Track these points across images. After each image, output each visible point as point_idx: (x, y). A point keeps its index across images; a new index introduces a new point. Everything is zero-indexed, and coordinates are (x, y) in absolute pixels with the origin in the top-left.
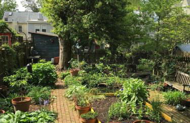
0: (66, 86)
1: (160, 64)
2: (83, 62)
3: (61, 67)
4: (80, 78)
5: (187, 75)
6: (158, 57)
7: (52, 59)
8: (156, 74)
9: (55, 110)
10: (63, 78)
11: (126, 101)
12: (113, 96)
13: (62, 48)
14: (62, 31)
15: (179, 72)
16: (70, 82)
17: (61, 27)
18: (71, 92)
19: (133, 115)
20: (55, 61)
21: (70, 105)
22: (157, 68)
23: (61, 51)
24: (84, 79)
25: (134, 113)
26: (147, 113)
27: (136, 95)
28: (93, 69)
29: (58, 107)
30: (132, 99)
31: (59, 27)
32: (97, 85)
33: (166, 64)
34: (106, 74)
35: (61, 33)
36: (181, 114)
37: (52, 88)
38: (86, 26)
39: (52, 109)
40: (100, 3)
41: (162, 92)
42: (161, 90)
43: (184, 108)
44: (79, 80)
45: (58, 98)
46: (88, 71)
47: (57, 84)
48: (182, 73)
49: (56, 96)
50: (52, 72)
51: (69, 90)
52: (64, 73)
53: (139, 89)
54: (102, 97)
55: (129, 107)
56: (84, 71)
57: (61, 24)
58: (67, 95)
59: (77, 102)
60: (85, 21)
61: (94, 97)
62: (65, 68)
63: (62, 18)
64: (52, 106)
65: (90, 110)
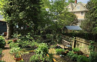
0: (10, 48)
1: (56, 36)
2: (20, 35)
3: (8, 38)
4: (18, 43)
5: (66, 41)
6: (55, 33)
7: (3, 33)
8: (54, 41)
9: (4, 60)
10: (9, 43)
11: (38, 54)
12: (33, 52)
13: (9, 28)
14: (8, 20)
15: (63, 40)
16: (12, 45)
17: (8, 18)
18: (13, 51)
19: (41, 60)
20: (4, 34)
21: (12, 57)
22: (55, 38)
23: (8, 30)
24: (19, 44)
25: (41, 59)
26: (47, 59)
27: (43, 51)
28: (25, 38)
29: (6, 58)
30: (41, 53)
31: (7, 18)
32: (26, 46)
33: (58, 36)
34: (31, 41)
35: (8, 21)
36: (62, 58)
37: (3, 49)
38: (21, 18)
39: (2, 59)
40: (29, 7)
41: (56, 49)
42: (55, 48)
43: (63, 56)
44: (17, 44)
45: (6, 54)
46: (22, 39)
47: (5, 47)
48: (64, 41)
49: (5, 53)
50: (3, 41)
51: (11, 50)
52: (10, 41)
53: (44, 48)
54: (28, 53)
55: (39, 57)
56: (20, 40)
57: (8, 17)
58: (10, 53)
59: (15, 56)
60: (20, 15)
61: (24, 53)
62: (10, 38)
63: (8, 14)
64: (2, 58)
65: (21, 59)
